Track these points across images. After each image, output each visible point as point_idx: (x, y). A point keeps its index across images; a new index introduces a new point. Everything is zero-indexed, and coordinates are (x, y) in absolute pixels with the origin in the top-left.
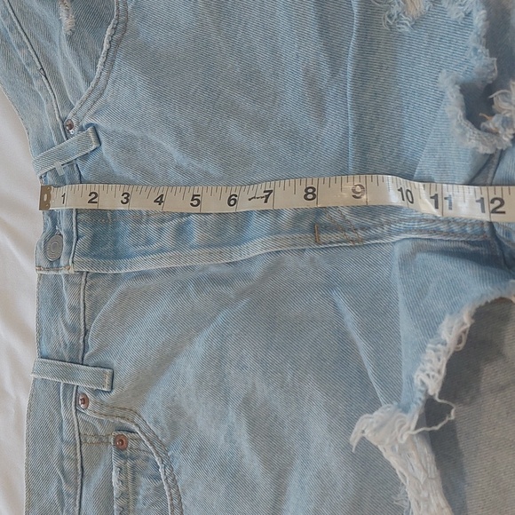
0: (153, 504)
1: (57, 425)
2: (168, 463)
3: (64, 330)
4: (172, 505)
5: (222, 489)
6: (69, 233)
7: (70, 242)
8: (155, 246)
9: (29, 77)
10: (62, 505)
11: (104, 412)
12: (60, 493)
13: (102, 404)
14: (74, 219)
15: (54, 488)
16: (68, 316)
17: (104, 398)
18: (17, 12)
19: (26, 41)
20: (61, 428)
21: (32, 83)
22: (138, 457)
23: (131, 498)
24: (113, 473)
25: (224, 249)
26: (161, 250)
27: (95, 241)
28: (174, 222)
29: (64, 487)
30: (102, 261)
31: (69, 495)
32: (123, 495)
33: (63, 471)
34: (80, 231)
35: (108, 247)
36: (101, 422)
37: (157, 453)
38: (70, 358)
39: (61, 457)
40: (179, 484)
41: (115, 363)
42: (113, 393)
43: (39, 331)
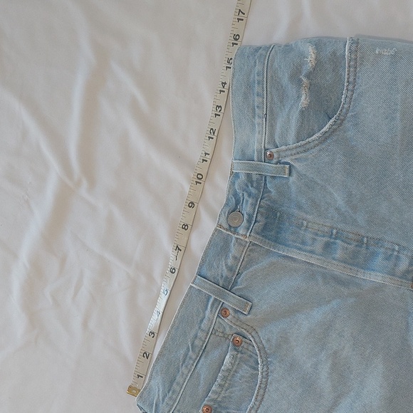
0: (246, 381)
1: (199, 319)
2: (267, 364)
3: (224, 268)
4: (260, 386)
5: (300, 391)
6: (250, 216)
7: (249, 221)
8: (309, 248)
9: (255, 114)
10: (184, 362)
11: (237, 324)
12: (186, 355)
13: (238, 319)
14: (256, 210)
15: (182, 352)
16: (230, 261)
17: (242, 317)
18: (269, 76)
19: (265, 94)
20: (202, 321)
21: (254, 117)
22: (245, 353)
23: (232, 373)
24: (227, 357)
25: (353, 268)
26: (312, 252)
27: (265, 227)
28: (326, 239)
29: (190, 353)
30: (267, 241)
31: (190, 358)
32: (228, 370)
33: (192, 345)
34: (259, 218)
35: (273, 233)
36: (231, 327)
37: (261, 356)
38: (223, 285)
39: (196, 337)
40: (270, 378)
41: (256, 301)
42: (249, 316)
43: (203, 260)
